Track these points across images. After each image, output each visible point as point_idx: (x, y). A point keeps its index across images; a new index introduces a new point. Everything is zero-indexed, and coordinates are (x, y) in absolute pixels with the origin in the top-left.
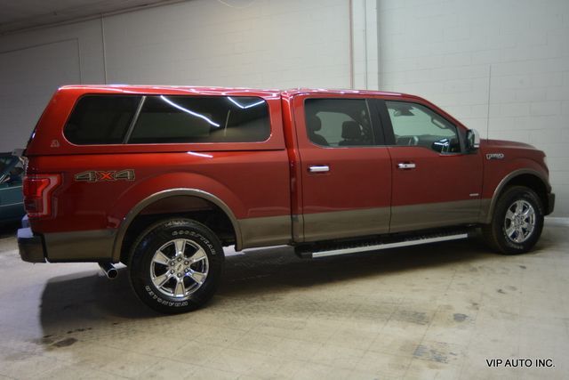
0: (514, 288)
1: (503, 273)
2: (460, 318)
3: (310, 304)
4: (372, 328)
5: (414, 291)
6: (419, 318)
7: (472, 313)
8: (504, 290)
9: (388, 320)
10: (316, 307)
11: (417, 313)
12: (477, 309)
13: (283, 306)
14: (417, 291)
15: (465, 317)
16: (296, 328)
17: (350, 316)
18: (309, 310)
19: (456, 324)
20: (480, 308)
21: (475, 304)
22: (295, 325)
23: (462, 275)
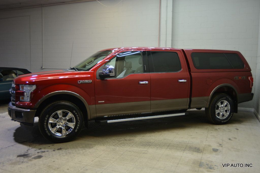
0: (235, 138)
1: (229, 131)
2: (215, 150)
3: (148, 143)
4: (178, 154)
5: (192, 138)
6: (198, 150)
7: (220, 148)
8: (231, 139)
9: (184, 150)
10: (151, 144)
11: (196, 148)
12: (222, 147)
13: (135, 143)
14: (194, 138)
15: (217, 150)
16: (144, 153)
17: (167, 148)
18: (148, 145)
19: (214, 153)
20: (223, 146)
21: (220, 145)
22: (143, 152)
23: (211, 132)
